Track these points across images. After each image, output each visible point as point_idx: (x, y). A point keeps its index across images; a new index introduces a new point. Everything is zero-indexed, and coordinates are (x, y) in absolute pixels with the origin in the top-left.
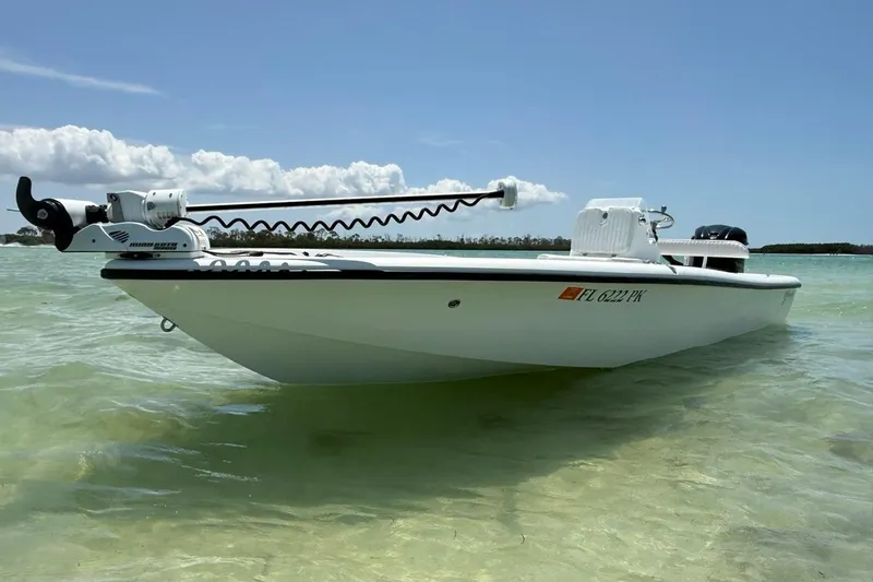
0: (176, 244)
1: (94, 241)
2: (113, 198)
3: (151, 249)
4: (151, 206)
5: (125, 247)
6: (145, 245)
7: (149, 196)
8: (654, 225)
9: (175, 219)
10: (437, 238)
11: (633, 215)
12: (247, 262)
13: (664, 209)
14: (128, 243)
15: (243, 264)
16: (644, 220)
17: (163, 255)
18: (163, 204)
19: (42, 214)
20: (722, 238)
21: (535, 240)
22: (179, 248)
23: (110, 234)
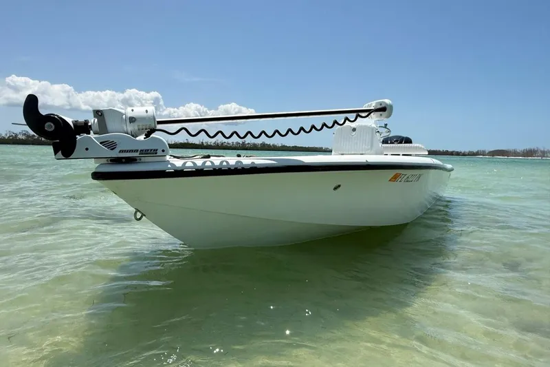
0: (157, 150)
1: (87, 149)
2: (99, 113)
3: (136, 154)
4: (132, 120)
5: (115, 154)
6: (131, 151)
7: (129, 112)
9: (153, 130)
10: (186, 141)
11: (373, 129)
12: (227, 162)
13: (386, 125)
14: (117, 150)
15: (225, 163)
16: (378, 132)
17: (143, 159)
19: (49, 127)
20: (401, 143)
21: (249, 144)
22: (160, 153)
23: (101, 143)
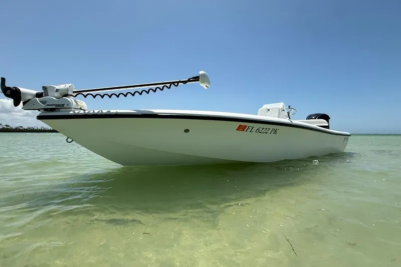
1: (34, 105)
2: (45, 88)
3: (54, 107)
4: (57, 90)
5: (45, 107)
6: (52, 105)
7: (57, 87)
8: (288, 113)
9: (66, 95)
11: (279, 109)
14: (46, 105)
16: (284, 110)
17: (61, 110)
18: (62, 90)
19: (9, 92)
22: (65, 106)
23: (40, 101)
